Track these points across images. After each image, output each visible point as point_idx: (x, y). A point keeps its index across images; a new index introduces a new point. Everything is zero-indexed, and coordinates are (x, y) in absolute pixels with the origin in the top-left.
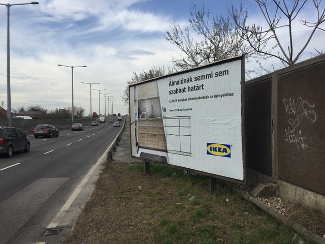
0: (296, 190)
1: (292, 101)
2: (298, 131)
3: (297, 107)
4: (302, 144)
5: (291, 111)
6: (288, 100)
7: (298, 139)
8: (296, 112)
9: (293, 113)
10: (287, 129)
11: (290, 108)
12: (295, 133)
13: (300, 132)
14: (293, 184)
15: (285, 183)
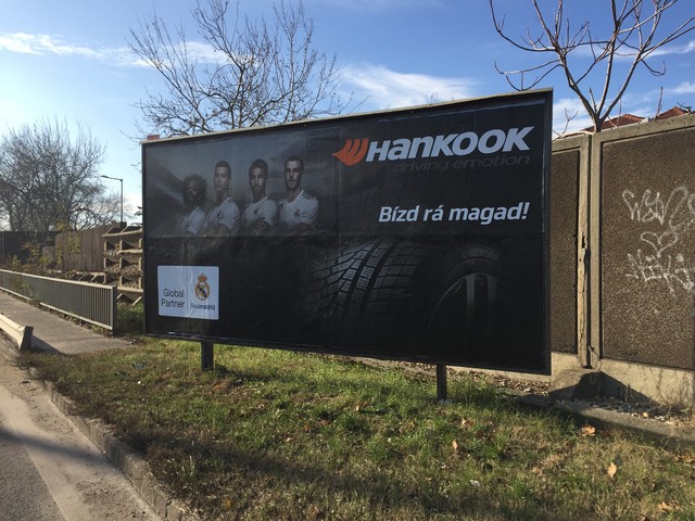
0: (660, 376)
1: (653, 196)
2: (674, 257)
3: (670, 207)
4: (685, 281)
5: (652, 215)
6: (640, 194)
7: (672, 272)
8: (667, 219)
9: (656, 220)
10: (634, 253)
11: (645, 210)
12: (663, 261)
13: (681, 258)
14: (651, 364)
15: (625, 365)
